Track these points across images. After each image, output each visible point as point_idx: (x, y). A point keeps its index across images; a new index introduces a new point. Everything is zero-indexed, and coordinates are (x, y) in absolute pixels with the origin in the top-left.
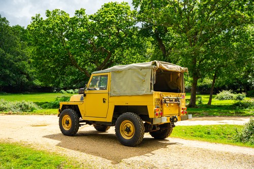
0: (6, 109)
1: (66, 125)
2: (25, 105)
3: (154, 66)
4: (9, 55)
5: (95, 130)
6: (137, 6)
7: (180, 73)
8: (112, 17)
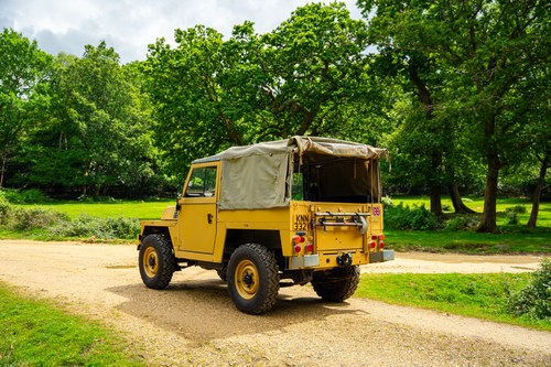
0: (86, 231)
1: (150, 268)
2: (123, 224)
3: (291, 148)
4: (117, 123)
5: (218, 278)
6: (368, 8)
7: (369, 159)
8: (307, 37)
